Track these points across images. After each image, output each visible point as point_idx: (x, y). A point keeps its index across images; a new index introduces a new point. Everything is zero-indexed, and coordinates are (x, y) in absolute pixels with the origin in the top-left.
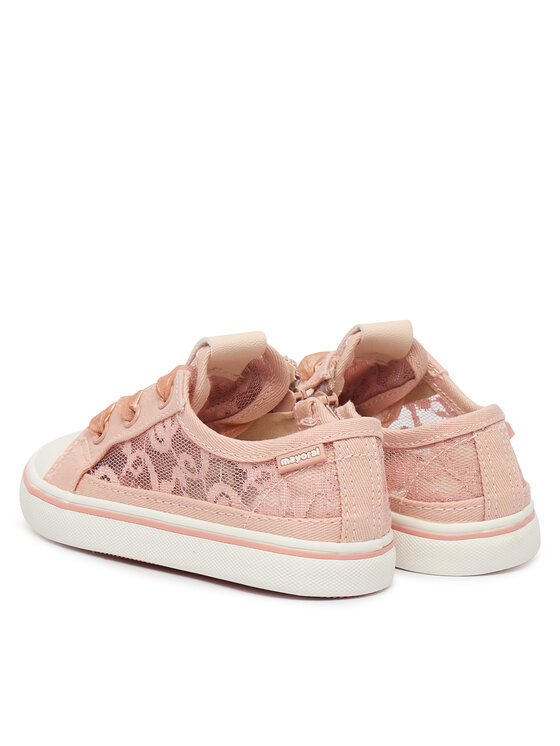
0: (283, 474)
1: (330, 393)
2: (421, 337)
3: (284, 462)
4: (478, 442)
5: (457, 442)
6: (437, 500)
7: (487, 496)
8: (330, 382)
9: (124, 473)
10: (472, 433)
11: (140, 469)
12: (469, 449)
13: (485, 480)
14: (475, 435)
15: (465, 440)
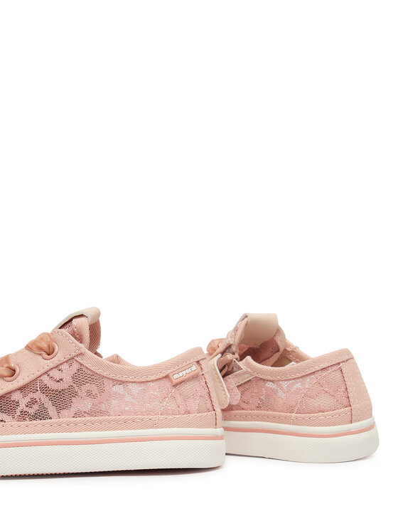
0: (175, 386)
1: (233, 354)
2: (282, 324)
3: (176, 376)
4: (344, 370)
5: (330, 370)
6: (319, 412)
7: (353, 406)
8: (233, 347)
9: (19, 413)
10: (339, 363)
11: (36, 407)
12: (338, 374)
13: (351, 395)
14: (341, 365)
15: (335, 368)
